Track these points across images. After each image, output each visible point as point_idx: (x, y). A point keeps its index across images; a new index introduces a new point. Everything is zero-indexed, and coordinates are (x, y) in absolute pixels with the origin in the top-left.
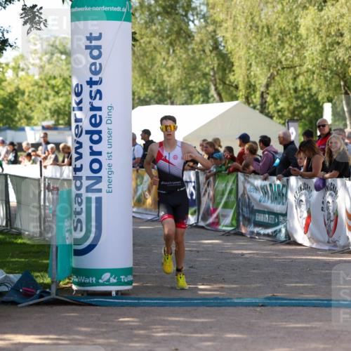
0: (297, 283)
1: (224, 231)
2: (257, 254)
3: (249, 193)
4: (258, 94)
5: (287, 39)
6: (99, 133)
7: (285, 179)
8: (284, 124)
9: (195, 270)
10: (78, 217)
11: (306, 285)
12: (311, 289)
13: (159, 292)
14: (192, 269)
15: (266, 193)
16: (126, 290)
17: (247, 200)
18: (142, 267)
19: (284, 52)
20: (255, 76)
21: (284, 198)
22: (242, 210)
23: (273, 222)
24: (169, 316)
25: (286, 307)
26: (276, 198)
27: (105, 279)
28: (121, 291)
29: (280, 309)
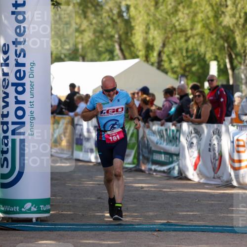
0: (188, 211)
1: (127, 168)
2: (154, 187)
3: (148, 136)
4: (155, 54)
5: (180, 7)
6: (23, 85)
7: (178, 125)
8: (177, 79)
9: (102, 201)
10: (5, 155)
11: (195, 213)
12: (200, 216)
13: (72, 219)
14: (99, 200)
15: (162, 137)
16: (44, 217)
17: (146, 142)
18: (58, 198)
19: (177, 18)
20: (154, 38)
21: (178, 141)
22: (142, 151)
23: (168, 161)
24: (81, 239)
25: (178, 232)
26: (171, 141)
27: (27, 208)
28: (40, 218)
29: (173, 233)
